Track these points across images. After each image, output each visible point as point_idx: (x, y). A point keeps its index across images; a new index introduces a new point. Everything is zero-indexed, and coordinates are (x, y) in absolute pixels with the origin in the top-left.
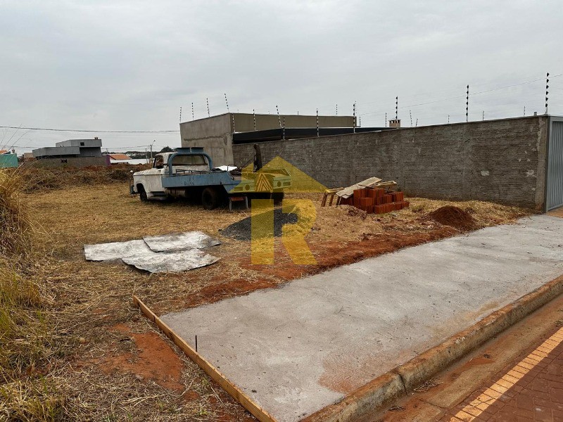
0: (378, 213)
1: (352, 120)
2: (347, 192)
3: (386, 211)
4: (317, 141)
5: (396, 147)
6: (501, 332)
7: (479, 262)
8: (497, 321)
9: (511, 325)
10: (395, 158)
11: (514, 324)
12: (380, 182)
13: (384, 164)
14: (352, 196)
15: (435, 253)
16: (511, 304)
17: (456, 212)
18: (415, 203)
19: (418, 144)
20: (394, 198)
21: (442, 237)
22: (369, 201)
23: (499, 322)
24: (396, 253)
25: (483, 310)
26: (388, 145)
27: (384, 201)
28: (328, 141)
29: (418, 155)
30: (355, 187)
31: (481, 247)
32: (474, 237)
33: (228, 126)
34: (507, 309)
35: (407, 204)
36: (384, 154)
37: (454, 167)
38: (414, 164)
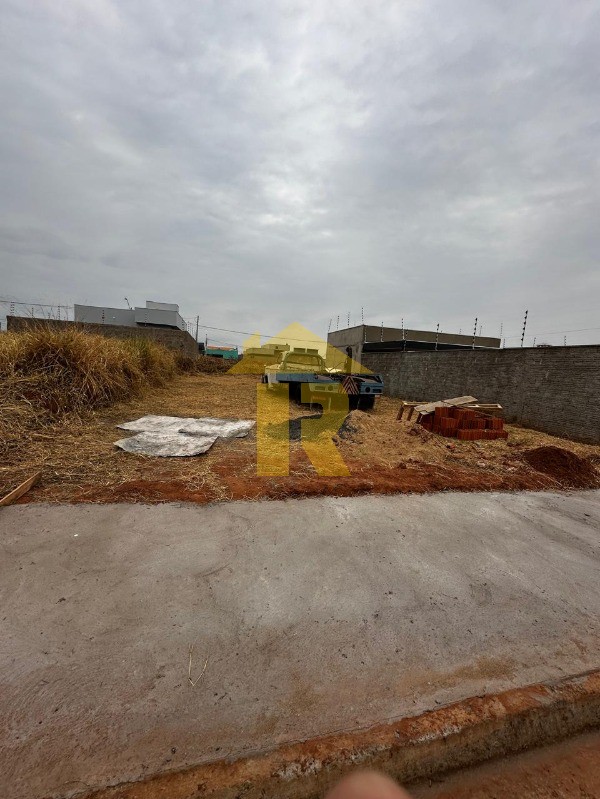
0: (460, 438)
1: (497, 341)
2: (427, 408)
3: (472, 438)
4: (434, 355)
5: (518, 368)
6: (464, 767)
7: (552, 548)
8: (463, 733)
9: (510, 752)
10: (515, 380)
11: (523, 750)
12: (474, 403)
13: (501, 386)
14: (432, 414)
15: (487, 510)
16: (540, 689)
17: (566, 458)
18: (518, 434)
19: (546, 367)
20: (488, 425)
21: (522, 487)
22: (451, 423)
23: (471, 737)
24: (425, 496)
25: (466, 673)
26: (509, 365)
27: (473, 425)
28: (444, 355)
29: (545, 379)
30: (439, 404)
31: (580, 520)
32: (579, 500)
33: (361, 335)
34: (516, 702)
35: (505, 436)
36: (503, 375)
37: (591, 400)
38: (537, 390)
